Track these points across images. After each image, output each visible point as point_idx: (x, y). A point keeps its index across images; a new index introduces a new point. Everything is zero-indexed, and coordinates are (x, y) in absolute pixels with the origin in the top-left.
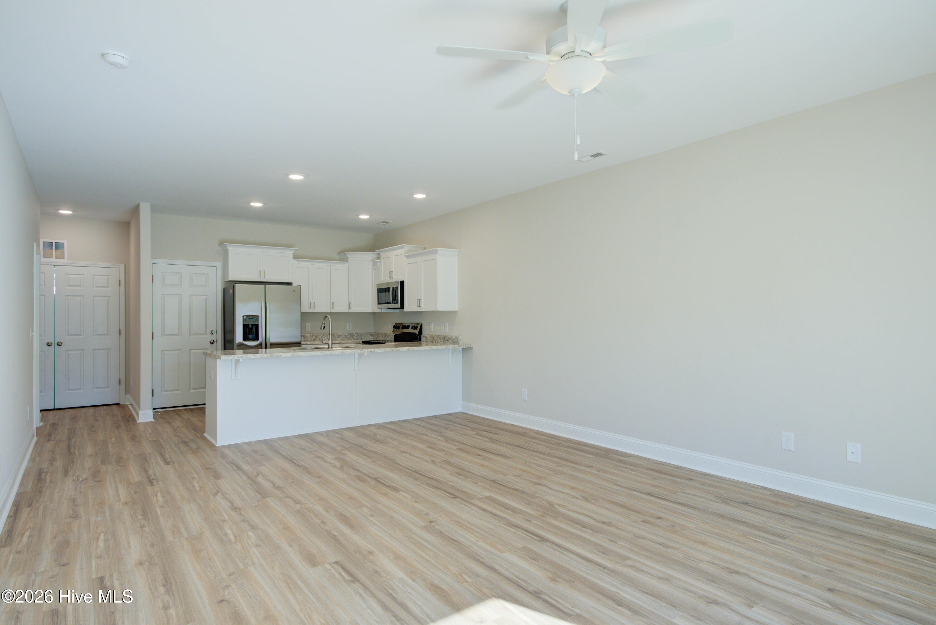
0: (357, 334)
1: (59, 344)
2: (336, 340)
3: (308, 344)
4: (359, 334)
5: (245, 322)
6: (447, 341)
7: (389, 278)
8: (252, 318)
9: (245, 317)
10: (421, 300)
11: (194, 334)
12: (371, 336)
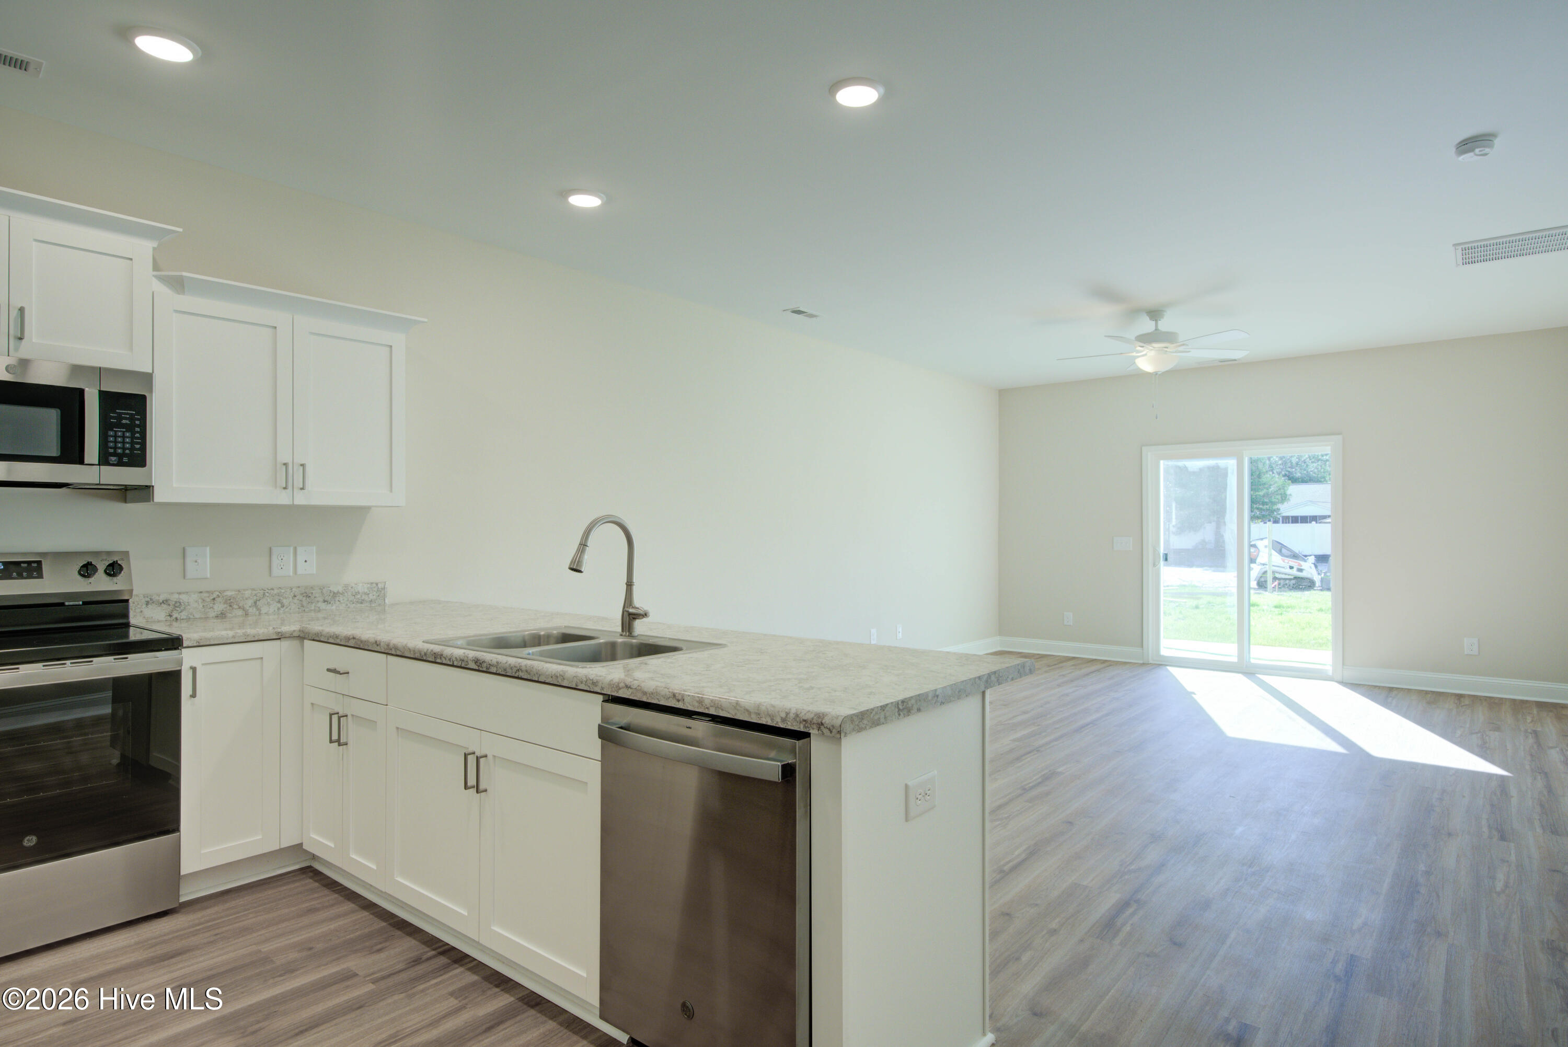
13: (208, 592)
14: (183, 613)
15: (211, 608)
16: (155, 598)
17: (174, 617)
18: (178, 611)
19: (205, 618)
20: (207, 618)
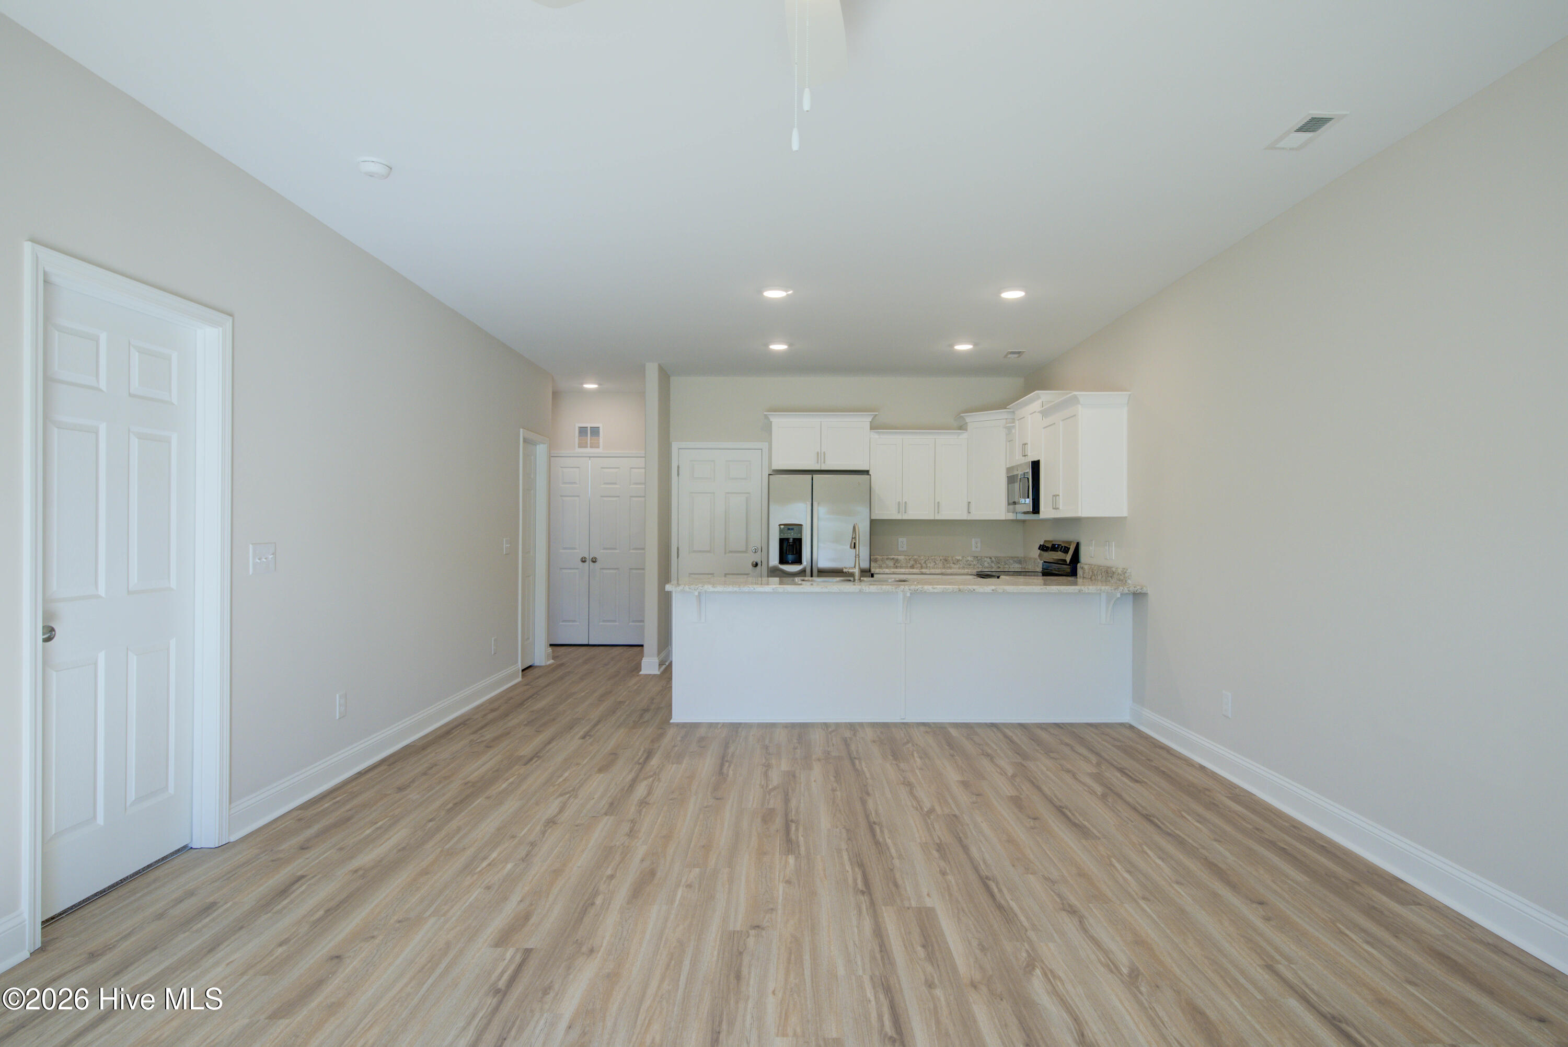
0: (991, 558)
1: (594, 561)
2: (950, 568)
3: (887, 574)
4: (993, 559)
5: (782, 535)
6: (1110, 578)
7: (1022, 457)
8: (792, 529)
9: (782, 527)
10: (1058, 495)
11: (731, 552)
12: (1017, 563)
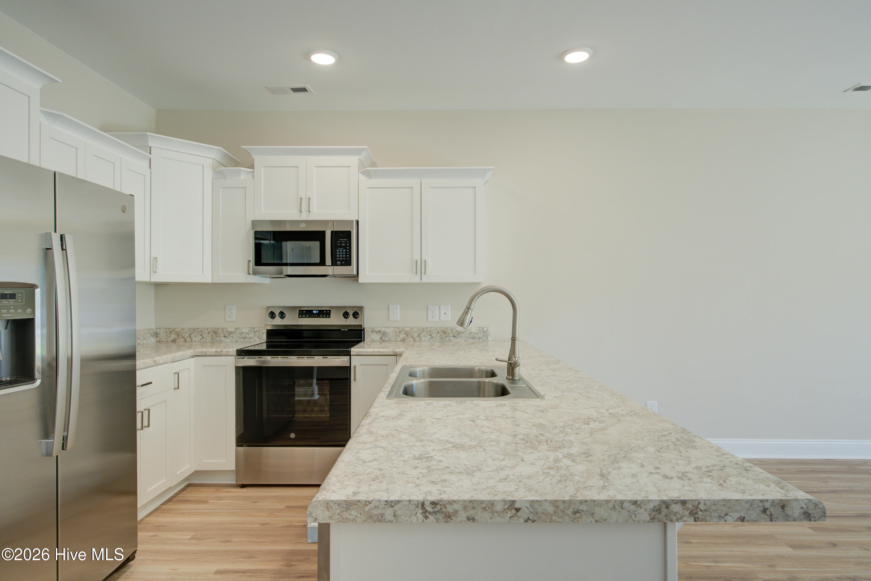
10: (425, 261)
13: (398, 328)
14: (387, 338)
15: (399, 336)
16: (375, 329)
17: (383, 339)
18: (384, 336)
19: (396, 341)
20: (397, 341)
